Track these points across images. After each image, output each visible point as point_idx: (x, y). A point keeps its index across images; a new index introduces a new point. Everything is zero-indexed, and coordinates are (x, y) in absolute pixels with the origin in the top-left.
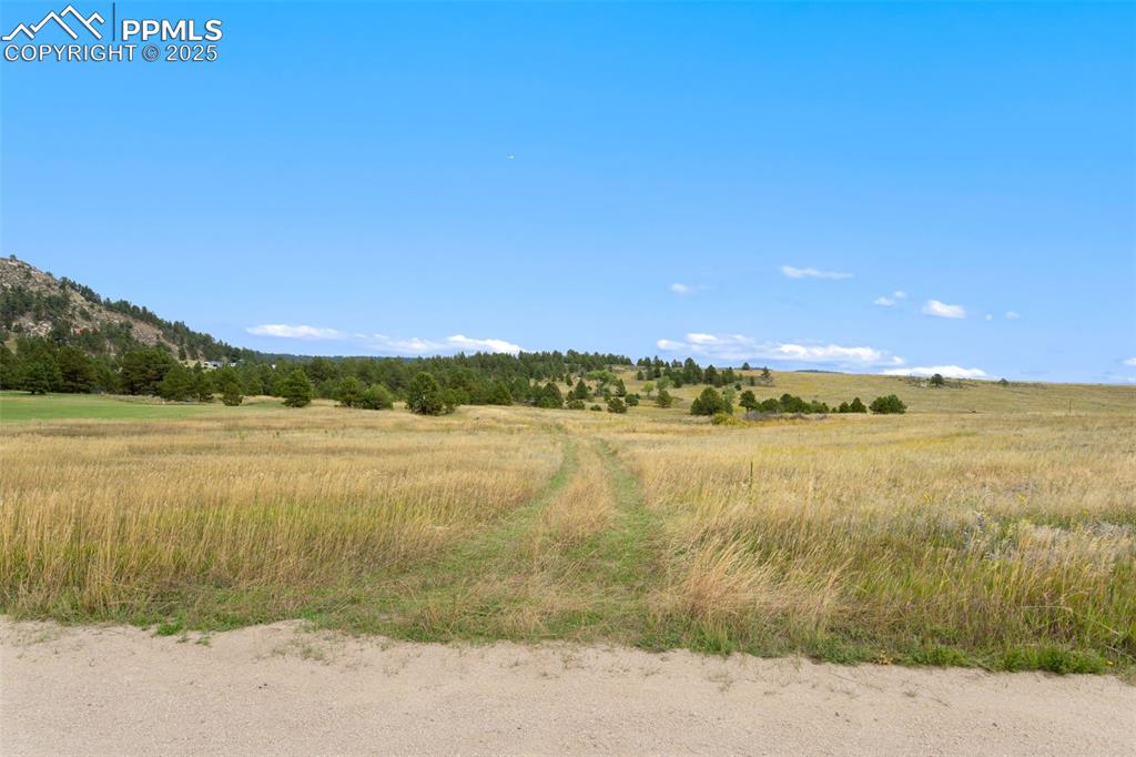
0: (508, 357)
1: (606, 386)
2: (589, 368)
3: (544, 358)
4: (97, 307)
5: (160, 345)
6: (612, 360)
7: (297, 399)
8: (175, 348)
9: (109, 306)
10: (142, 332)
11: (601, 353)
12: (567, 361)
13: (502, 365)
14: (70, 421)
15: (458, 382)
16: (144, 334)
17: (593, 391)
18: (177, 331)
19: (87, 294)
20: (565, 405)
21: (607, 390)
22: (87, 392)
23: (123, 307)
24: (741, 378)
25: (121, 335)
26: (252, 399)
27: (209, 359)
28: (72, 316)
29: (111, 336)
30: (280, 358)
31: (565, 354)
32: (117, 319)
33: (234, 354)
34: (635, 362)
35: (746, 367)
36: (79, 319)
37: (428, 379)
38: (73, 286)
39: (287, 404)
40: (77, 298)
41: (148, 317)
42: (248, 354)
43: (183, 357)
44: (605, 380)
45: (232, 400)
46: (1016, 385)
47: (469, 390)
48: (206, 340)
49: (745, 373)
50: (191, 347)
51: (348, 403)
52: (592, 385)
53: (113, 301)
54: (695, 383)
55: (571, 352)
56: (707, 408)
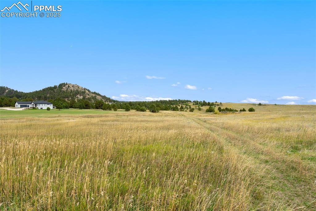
0: (166, 101)
1: (187, 106)
2: (183, 103)
3: (174, 101)
4: (90, 93)
5: (101, 100)
6: (187, 101)
7: (127, 110)
8: (104, 100)
9: (92, 93)
10: (98, 97)
11: (185, 100)
12: (178, 101)
13: (165, 102)
14: (87, 114)
15: (158, 106)
16: (99, 98)
17: (184, 108)
18: (104, 97)
19: (89, 90)
20: (179, 110)
21: (187, 107)
22: (89, 109)
23: (95, 93)
24: (215, 104)
25: (94, 98)
26: (119, 110)
27: (110, 102)
28: (86, 95)
29: (93, 98)
30: (123, 102)
31: (178, 100)
32: (94, 95)
33: (114, 101)
34: (192, 102)
35: (216, 102)
36: (87, 95)
37: (153, 105)
38: (86, 89)
39: (126, 111)
40: (87, 91)
41: (99, 95)
42: (117, 101)
43: (105, 102)
44: (187, 105)
45: (115, 110)
46: (278, 105)
47: (160, 107)
48: (109, 99)
49: (216, 103)
50: (107, 100)
51: (138, 110)
52: (184, 106)
53: (93, 92)
54: (206, 106)
55: (179, 100)
56: (210, 111)
